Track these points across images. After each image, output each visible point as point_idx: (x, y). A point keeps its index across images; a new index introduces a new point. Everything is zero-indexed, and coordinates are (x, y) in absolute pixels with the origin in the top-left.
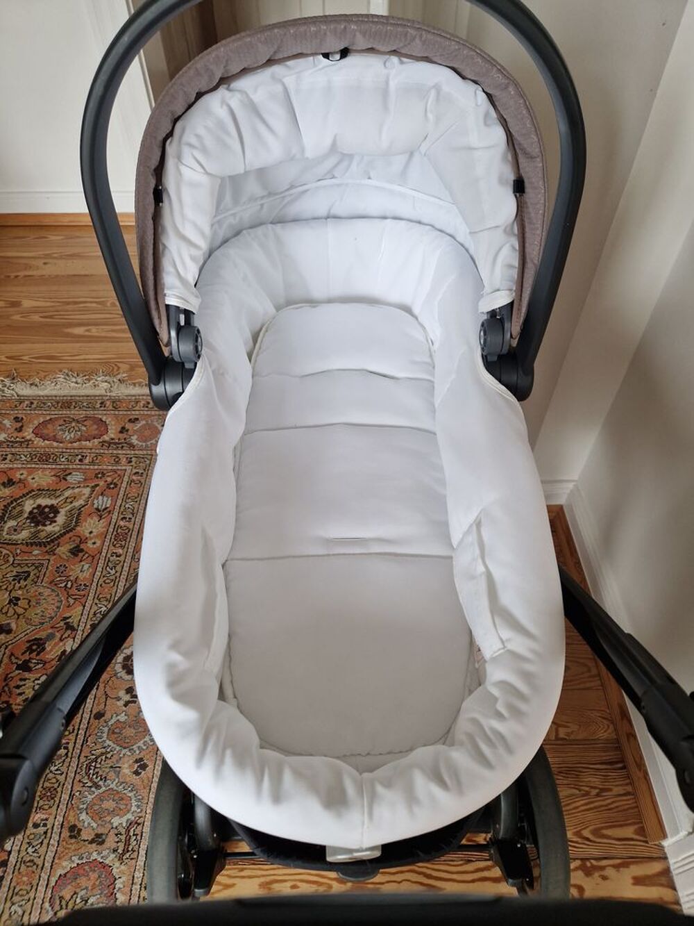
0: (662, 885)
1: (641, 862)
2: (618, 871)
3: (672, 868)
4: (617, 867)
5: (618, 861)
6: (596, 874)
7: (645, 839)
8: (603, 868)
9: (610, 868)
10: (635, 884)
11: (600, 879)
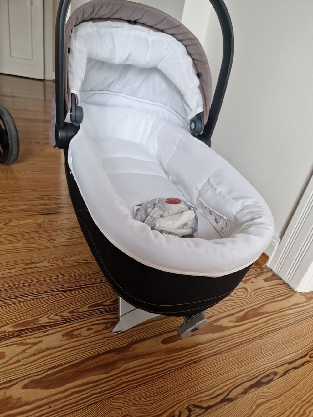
0: (275, 279)
1: (262, 274)
2: (256, 279)
3: (275, 272)
4: (255, 277)
5: (254, 276)
6: (248, 282)
7: (259, 266)
8: (250, 279)
9: (253, 279)
10: (265, 282)
11: (251, 284)
